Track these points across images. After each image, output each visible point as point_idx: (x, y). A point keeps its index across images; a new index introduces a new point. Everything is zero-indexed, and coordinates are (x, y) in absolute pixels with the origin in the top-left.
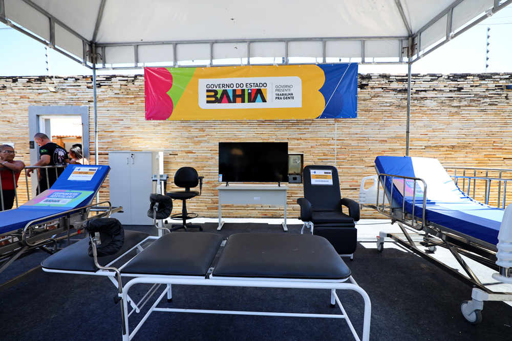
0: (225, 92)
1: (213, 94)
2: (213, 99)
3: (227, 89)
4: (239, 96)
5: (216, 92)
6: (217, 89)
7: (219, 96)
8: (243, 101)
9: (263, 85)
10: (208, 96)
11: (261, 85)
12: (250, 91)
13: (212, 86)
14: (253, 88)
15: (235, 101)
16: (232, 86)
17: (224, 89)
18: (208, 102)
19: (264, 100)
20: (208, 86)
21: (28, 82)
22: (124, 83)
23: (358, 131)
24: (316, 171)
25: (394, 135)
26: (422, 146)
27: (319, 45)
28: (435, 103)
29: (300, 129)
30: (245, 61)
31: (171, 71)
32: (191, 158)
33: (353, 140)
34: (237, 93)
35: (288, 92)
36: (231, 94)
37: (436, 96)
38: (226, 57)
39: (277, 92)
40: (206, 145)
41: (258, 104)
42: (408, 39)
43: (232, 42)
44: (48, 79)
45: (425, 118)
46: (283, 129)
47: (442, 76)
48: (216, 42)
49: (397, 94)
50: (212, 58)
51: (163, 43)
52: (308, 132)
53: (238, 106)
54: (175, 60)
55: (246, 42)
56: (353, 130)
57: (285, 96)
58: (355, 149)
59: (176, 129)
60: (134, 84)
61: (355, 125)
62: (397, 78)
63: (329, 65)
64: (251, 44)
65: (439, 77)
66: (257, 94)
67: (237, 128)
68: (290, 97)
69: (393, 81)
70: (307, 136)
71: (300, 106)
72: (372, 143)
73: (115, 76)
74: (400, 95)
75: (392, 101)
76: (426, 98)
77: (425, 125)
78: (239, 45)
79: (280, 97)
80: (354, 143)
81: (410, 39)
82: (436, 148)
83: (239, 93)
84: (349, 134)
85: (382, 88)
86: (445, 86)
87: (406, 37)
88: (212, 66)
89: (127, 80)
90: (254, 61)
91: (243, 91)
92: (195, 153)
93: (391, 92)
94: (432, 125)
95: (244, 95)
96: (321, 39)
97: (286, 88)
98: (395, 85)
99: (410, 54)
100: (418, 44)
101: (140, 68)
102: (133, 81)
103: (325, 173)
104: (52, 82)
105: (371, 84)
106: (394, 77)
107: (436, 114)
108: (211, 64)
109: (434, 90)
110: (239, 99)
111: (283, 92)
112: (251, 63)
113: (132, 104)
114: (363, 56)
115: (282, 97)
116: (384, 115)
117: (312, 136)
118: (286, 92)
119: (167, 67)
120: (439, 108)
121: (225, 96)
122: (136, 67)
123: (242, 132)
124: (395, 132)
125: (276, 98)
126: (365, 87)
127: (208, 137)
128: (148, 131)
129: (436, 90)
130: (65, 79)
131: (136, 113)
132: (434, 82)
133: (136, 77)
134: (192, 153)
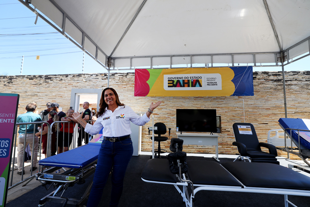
0: (178, 81)
1: (172, 82)
2: (172, 85)
3: (180, 79)
4: (186, 83)
5: (173, 81)
6: (174, 80)
7: (175, 83)
8: (189, 86)
9: (200, 78)
10: (169, 83)
11: (198, 78)
12: (192, 81)
13: (171, 78)
14: (194, 79)
15: (184, 86)
16: (182, 78)
17: (178, 79)
18: (169, 86)
19: (201, 86)
20: (169, 78)
21: (73, 77)
22: (121, 77)
23: (253, 103)
24: (241, 126)
25: (275, 105)
26: (292, 112)
27: (230, 57)
28: (298, 87)
29: (218, 102)
30: (189, 66)
31: (149, 70)
32: (156, 118)
33: (250, 108)
34: (185, 82)
35: (214, 82)
36: (182, 82)
37: (298, 83)
38: (179, 64)
39: (208, 82)
40: (165, 110)
41: (197, 88)
42: (280, 53)
43: (182, 56)
44: (83, 75)
45: (292, 96)
46: (208, 102)
47: (300, 72)
48: (174, 56)
49: (273, 83)
50: (171, 64)
51: (146, 57)
52: (223, 103)
53: (186, 89)
54: (152, 65)
55: (190, 56)
56: (249, 103)
57: (213, 84)
58: (251, 113)
59: (148, 101)
60: (126, 77)
61: (250, 99)
62: (272, 73)
63: (236, 68)
64: (192, 57)
65: (298, 73)
66: (196, 83)
67: (182, 101)
68: (215, 84)
69: (270, 76)
70: (223, 105)
71: (221, 89)
72: (261, 110)
73: (117, 73)
74: (275, 83)
75: (271, 86)
76: (292, 84)
77: (293, 100)
78: (185, 58)
79: (209, 84)
80: (250, 110)
81: (282, 53)
82: (302, 113)
83: (186, 82)
84: (247, 105)
85: (265, 79)
86: (302, 78)
87: (279, 52)
88: (171, 68)
89: (123, 75)
90: (194, 65)
91: (189, 81)
92: (158, 115)
93: (270, 81)
94: (297, 100)
95: (189, 83)
96: (231, 54)
97: (213, 79)
98: (272, 77)
99: (282, 61)
100: (287, 56)
101: (133, 69)
102: (126, 76)
103: (246, 127)
104: (85, 77)
105: (258, 77)
106: (271, 73)
107: (299, 93)
108: (171, 67)
109: (296, 80)
110: (186, 85)
111: (211, 82)
112: (193, 66)
113: (125, 87)
114: (255, 62)
115: (211, 84)
116: (267, 94)
117: (226, 106)
118: (213, 82)
119: (147, 69)
120: (300, 90)
121: (178, 83)
122: (131, 69)
123: (185, 103)
124: (274, 104)
125: (207, 85)
126: (255, 79)
127: (166, 106)
128: (133, 102)
129: (297, 80)
130: (91, 75)
131: (127, 92)
132: (296, 76)
133: (128, 74)
134: (157, 114)
